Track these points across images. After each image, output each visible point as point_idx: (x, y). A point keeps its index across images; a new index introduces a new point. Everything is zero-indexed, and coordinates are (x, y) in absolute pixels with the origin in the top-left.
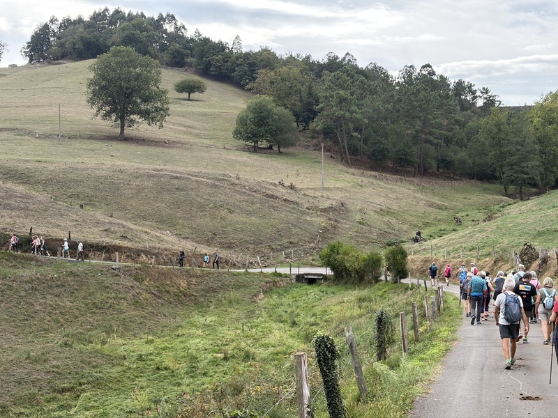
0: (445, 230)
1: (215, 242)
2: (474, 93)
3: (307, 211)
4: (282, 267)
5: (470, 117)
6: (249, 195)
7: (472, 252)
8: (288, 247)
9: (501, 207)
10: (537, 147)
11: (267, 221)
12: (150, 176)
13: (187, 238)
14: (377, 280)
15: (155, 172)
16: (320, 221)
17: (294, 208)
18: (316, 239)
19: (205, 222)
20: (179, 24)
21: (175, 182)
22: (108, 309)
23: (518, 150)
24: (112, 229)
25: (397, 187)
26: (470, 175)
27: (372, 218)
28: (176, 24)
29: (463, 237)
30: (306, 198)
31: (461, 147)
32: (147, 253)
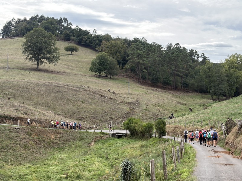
0: (185, 114)
1: (74, 117)
2: (198, 55)
3: (120, 103)
4: (106, 129)
5: (196, 65)
6: (92, 95)
7: (198, 123)
8: (110, 120)
9: (211, 104)
10: (226, 78)
11: (100, 107)
12: (45, 85)
13: (60, 115)
14: (151, 136)
15: (48, 84)
16: (126, 108)
17: (114, 102)
18: (123, 116)
19: (70, 107)
20: (69, 22)
21: (57, 88)
22: (9, 149)
23: (218, 79)
24: (20, 109)
25: (163, 95)
26: (196, 90)
27: (151, 107)
28: (67, 22)
29: (194, 116)
30: (120, 98)
31: (192, 78)
32: (36, 121)
